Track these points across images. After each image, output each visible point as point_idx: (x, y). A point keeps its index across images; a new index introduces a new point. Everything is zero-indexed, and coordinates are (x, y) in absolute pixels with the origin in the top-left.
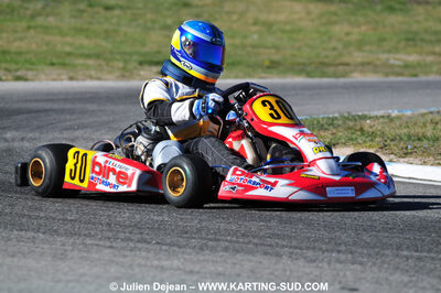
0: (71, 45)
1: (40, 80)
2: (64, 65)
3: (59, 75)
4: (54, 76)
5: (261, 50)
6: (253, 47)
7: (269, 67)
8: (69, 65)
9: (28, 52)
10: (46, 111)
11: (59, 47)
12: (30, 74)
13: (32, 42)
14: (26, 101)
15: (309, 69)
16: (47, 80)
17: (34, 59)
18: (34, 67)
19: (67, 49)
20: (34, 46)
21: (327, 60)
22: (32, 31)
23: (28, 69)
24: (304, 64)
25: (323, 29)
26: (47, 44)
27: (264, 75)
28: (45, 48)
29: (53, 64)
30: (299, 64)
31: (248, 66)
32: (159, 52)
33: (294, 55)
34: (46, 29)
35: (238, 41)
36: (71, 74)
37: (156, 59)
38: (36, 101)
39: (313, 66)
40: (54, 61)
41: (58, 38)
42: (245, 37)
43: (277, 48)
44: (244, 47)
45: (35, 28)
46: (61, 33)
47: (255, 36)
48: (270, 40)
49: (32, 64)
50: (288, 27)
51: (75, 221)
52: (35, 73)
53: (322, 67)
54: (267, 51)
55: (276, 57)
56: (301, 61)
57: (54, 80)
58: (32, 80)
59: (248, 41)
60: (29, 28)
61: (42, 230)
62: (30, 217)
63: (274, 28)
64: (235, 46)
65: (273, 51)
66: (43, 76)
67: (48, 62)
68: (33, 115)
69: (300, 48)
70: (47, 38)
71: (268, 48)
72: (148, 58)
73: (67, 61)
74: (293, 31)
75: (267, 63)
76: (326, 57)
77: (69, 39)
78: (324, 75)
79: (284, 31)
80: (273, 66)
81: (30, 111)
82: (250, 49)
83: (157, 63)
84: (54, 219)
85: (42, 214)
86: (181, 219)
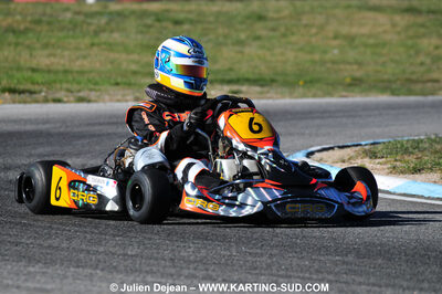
0: (137, 62)
1: (104, 101)
2: (129, 85)
3: (124, 95)
4: (119, 97)
5: (342, 66)
6: (334, 62)
7: (350, 85)
8: (135, 84)
9: (91, 72)
10: (109, 134)
11: (124, 66)
12: (93, 95)
13: (95, 61)
14: (89, 124)
15: (394, 86)
16: (111, 100)
17: (97, 79)
18: (97, 87)
19: (133, 67)
20: (98, 65)
21: (414, 77)
22: (95, 49)
23: (91, 90)
24: (389, 81)
25: (410, 42)
26: (112, 63)
27: (344, 93)
28: (109, 66)
29: (117, 84)
30: (383, 81)
31: (328, 84)
32: (231, 69)
33: (377, 72)
34: (111, 47)
35: (317, 57)
36: (138, 94)
37: (227, 77)
38: (100, 124)
39: (398, 82)
40: (119, 80)
41: (124, 56)
42: (325, 52)
43: (360, 64)
44: (323, 63)
45: (99, 45)
46: (127, 50)
47: (336, 51)
48: (352, 55)
49: (96, 84)
50: (372, 41)
51: (136, 256)
52: (98, 93)
53: (408, 84)
54: (348, 67)
55: (359, 74)
56: (386, 77)
57: (119, 101)
58: (95, 101)
59: (328, 57)
60: (93, 45)
61: (100, 267)
62: (88, 252)
63: (357, 42)
64: (314, 62)
65: (355, 67)
66: (107, 97)
67: (112, 81)
68: (95, 139)
69: (384, 64)
70: (112, 56)
71: (350, 63)
72: (220, 77)
73: (133, 81)
74: (376, 45)
75: (348, 80)
76: (413, 73)
77: (135, 57)
78: (410, 92)
79: (366, 46)
80: (355, 84)
81: (93, 136)
82: (329, 65)
83: (230, 82)
84: (113, 254)
85: (101, 249)
86: (250, 254)
